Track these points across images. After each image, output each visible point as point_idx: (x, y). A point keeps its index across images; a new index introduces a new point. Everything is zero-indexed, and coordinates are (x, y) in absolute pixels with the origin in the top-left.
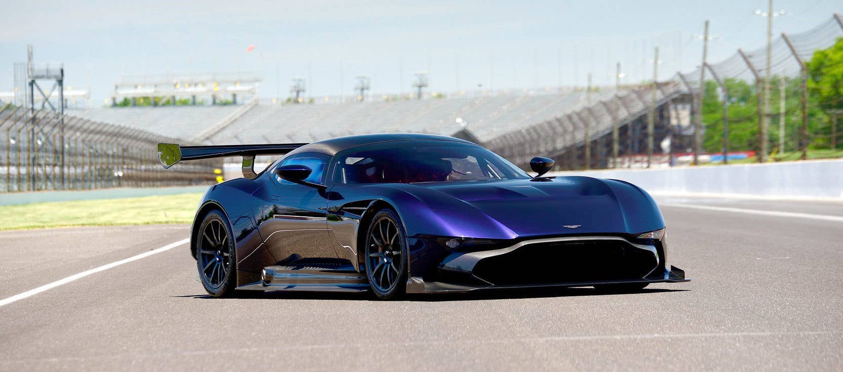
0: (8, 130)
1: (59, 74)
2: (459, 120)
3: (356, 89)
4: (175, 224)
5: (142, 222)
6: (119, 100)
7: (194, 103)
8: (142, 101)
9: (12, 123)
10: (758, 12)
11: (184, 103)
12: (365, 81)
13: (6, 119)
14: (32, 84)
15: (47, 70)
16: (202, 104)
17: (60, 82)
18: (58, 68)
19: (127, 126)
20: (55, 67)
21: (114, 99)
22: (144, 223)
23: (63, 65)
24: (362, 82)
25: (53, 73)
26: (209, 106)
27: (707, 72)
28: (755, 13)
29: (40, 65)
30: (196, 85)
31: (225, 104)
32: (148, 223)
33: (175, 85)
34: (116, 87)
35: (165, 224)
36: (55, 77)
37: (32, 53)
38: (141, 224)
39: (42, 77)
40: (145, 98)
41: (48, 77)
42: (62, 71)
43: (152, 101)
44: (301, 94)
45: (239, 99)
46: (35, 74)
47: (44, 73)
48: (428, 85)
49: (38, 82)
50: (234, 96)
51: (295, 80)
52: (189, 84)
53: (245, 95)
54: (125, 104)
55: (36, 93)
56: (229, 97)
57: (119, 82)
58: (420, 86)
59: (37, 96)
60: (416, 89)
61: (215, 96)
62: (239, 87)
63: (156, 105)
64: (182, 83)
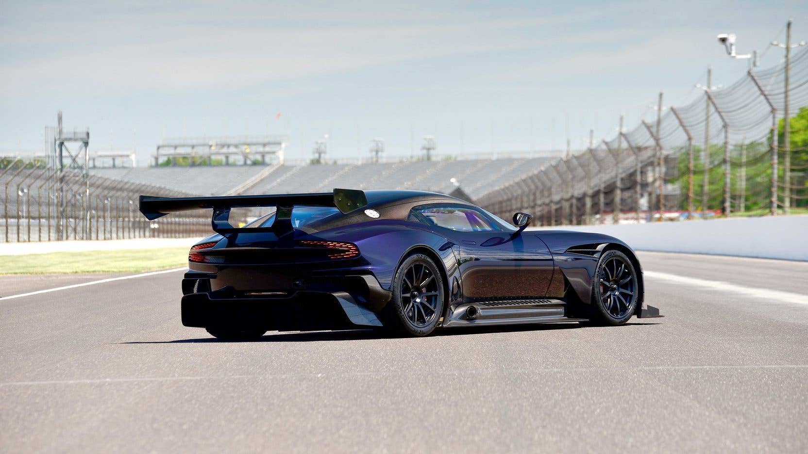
0: (41, 187)
1: (85, 136)
2: (453, 180)
3: (371, 151)
4: (101, 273)
5: (71, 271)
6: (162, 160)
7: (227, 164)
8: (181, 160)
9: (43, 182)
10: (699, 86)
11: (219, 164)
12: (380, 145)
13: (27, 177)
14: (62, 144)
15: (75, 133)
16: (234, 165)
17: (86, 144)
18: (85, 130)
19: (148, 184)
20: (81, 130)
21: (157, 159)
22: (73, 272)
23: (88, 129)
24: (377, 145)
25: (79, 136)
26: (241, 166)
27: (623, 139)
28: (695, 87)
29: (68, 129)
30: (229, 146)
31: (255, 163)
32: (76, 272)
33: (211, 146)
34: (158, 148)
35: (92, 273)
36: (82, 139)
37: (61, 118)
38: (70, 273)
39: (70, 139)
40: (185, 158)
41: (76, 140)
42: (88, 134)
43: (190, 161)
44: (322, 155)
45: (267, 159)
46: (64, 136)
47: (72, 136)
48: (433, 149)
49: (66, 143)
50: (263, 156)
51: (317, 143)
52: (223, 146)
53: (273, 156)
54: (167, 164)
55: (65, 153)
56: (259, 158)
57: (161, 143)
58: (429, 149)
59: (66, 157)
60: (425, 152)
61: (246, 157)
62: (267, 149)
63: (193, 165)
64: (217, 145)
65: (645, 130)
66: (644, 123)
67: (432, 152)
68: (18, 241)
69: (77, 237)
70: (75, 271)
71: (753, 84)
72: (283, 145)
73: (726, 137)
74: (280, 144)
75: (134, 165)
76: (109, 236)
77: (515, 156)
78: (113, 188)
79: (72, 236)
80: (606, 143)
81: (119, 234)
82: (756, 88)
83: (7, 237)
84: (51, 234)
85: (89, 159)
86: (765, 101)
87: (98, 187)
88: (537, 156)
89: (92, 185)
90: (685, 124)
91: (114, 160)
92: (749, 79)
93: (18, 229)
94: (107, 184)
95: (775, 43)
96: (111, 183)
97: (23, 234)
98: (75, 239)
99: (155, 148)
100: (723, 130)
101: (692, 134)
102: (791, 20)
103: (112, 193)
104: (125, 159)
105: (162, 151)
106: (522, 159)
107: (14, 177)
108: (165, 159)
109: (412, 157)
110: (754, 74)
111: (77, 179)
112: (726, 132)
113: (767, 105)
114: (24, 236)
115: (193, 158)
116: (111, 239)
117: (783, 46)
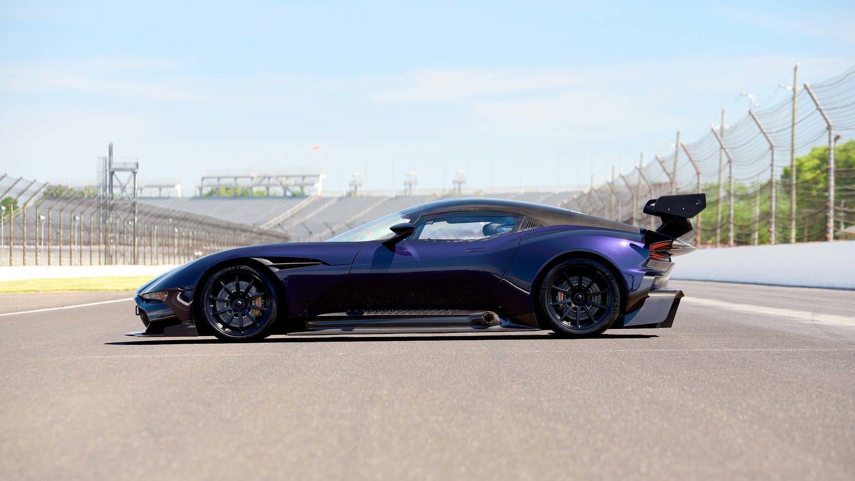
0: (92, 214)
1: (134, 166)
3: (405, 184)
6: (206, 191)
7: (268, 197)
8: (224, 192)
9: (94, 210)
11: (260, 196)
12: (413, 178)
13: (79, 204)
14: (112, 173)
15: (125, 164)
16: (274, 197)
17: (135, 174)
18: (135, 161)
20: (131, 161)
21: (201, 189)
24: (411, 178)
25: (129, 166)
26: (281, 198)
29: (118, 160)
30: (270, 178)
31: (294, 196)
32: (128, 290)
33: (252, 178)
34: (203, 179)
36: (131, 169)
37: (112, 150)
39: (120, 170)
40: (227, 189)
41: (125, 170)
42: (137, 165)
43: (232, 192)
44: (358, 188)
45: (306, 190)
46: (114, 166)
47: (122, 166)
48: (465, 182)
49: (116, 173)
50: (302, 188)
51: (353, 176)
52: (264, 178)
53: (311, 188)
54: (210, 195)
55: (115, 182)
56: (297, 189)
57: (205, 175)
58: (460, 183)
59: (116, 187)
60: (457, 185)
61: (286, 188)
62: (307, 180)
63: (235, 197)
64: (258, 177)
65: (658, 164)
66: (656, 158)
67: (463, 185)
68: (71, 264)
69: (126, 262)
70: (126, 288)
71: (753, 122)
72: (322, 177)
73: (730, 172)
74: (318, 176)
75: (179, 195)
76: (156, 261)
77: (541, 190)
78: (159, 216)
79: (121, 260)
80: (623, 177)
81: (165, 260)
82: (756, 127)
83: (60, 261)
84: (101, 259)
85: (137, 189)
86: (764, 139)
87: (146, 214)
88: (563, 190)
89: (140, 212)
90: (693, 159)
91: (160, 190)
92: (750, 117)
93: (71, 253)
94: (153, 212)
95: (783, 85)
96: (158, 211)
97: (75, 258)
98: (124, 264)
99: (200, 179)
100: (728, 165)
101: (700, 170)
102: (798, 64)
103: (159, 220)
104: (171, 189)
105: (205, 182)
106: (548, 193)
107: (67, 204)
108: (209, 189)
109: (444, 190)
110: (754, 113)
111: (126, 207)
112: (730, 167)
113: (766, 142)
114: (76, 259)
115: (235, 189)
116: (158, 264)
117: (790, 88)
